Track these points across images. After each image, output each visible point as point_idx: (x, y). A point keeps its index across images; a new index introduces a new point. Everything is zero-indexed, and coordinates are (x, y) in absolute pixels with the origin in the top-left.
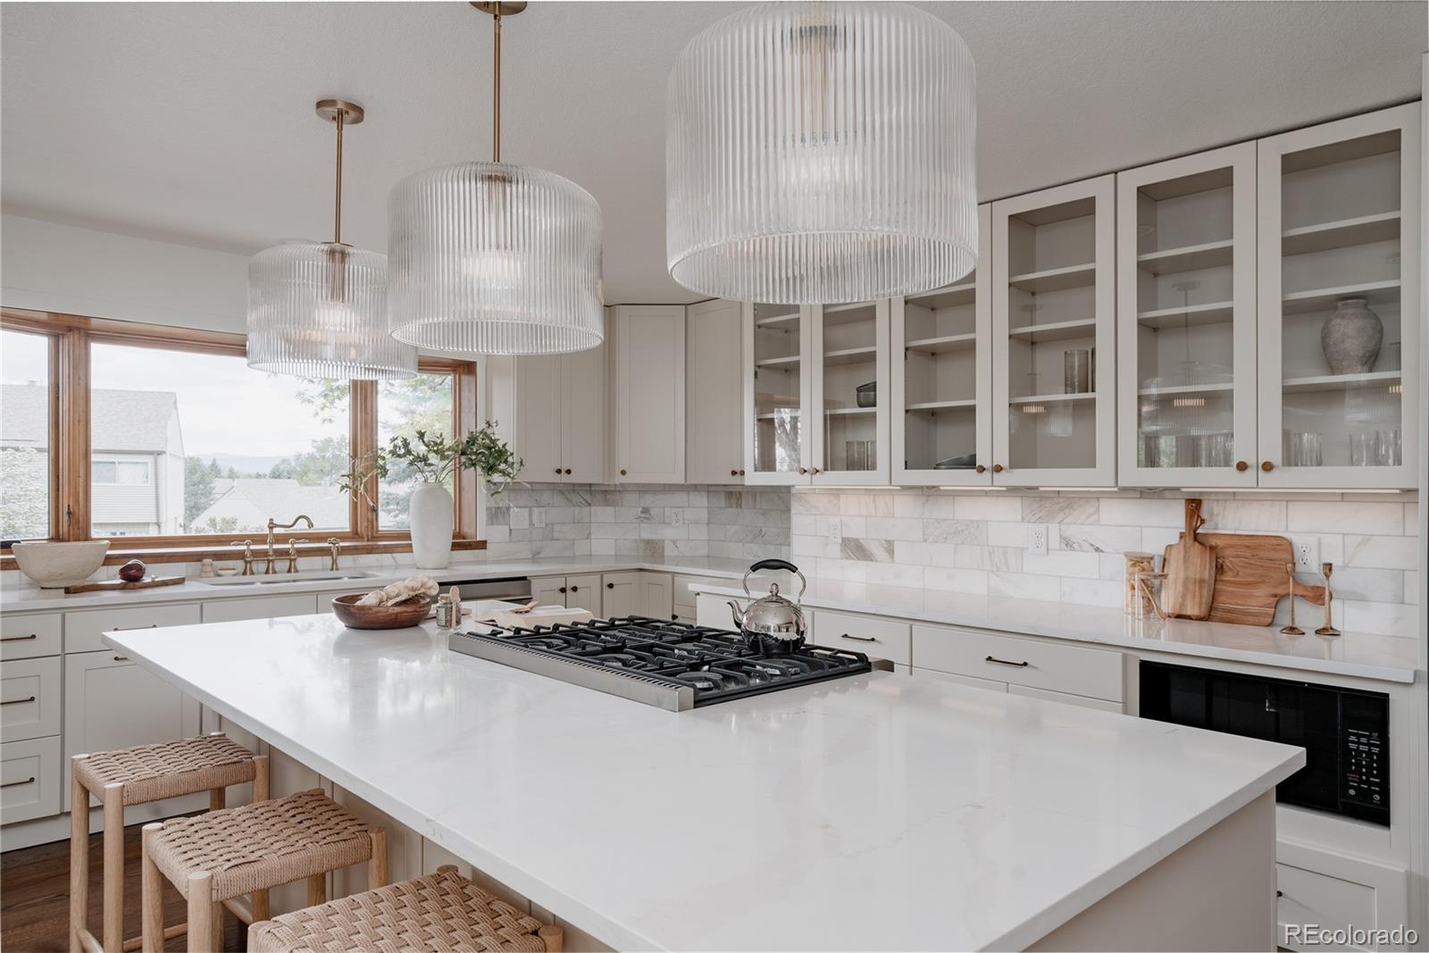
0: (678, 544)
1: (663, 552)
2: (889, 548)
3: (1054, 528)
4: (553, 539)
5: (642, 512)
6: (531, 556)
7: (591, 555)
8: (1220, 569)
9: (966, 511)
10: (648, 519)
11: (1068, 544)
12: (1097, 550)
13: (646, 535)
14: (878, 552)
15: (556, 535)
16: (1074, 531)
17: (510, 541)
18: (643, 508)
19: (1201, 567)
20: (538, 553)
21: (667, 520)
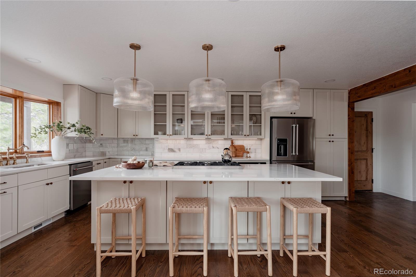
0: (110, 152)
1: (106, 154)
2: (179, 150)
3: (211, 145)
4: (78, 152)
5: (100, 145)
6: (73, 157)
7: (86, 156)
8: (236, 150)
9: (195, 142)
10: (102, 146)
11: (213, 147)
12: (218, 148)
13: (101, 150)
14: (177, 151)
15: (79, 151)
16: (214, 146)
17: (69, 153)
18: (101, 144)
19: (234, 150)
20: (75, 156)
21: (107, 147)
